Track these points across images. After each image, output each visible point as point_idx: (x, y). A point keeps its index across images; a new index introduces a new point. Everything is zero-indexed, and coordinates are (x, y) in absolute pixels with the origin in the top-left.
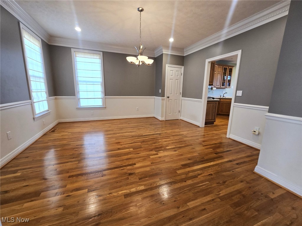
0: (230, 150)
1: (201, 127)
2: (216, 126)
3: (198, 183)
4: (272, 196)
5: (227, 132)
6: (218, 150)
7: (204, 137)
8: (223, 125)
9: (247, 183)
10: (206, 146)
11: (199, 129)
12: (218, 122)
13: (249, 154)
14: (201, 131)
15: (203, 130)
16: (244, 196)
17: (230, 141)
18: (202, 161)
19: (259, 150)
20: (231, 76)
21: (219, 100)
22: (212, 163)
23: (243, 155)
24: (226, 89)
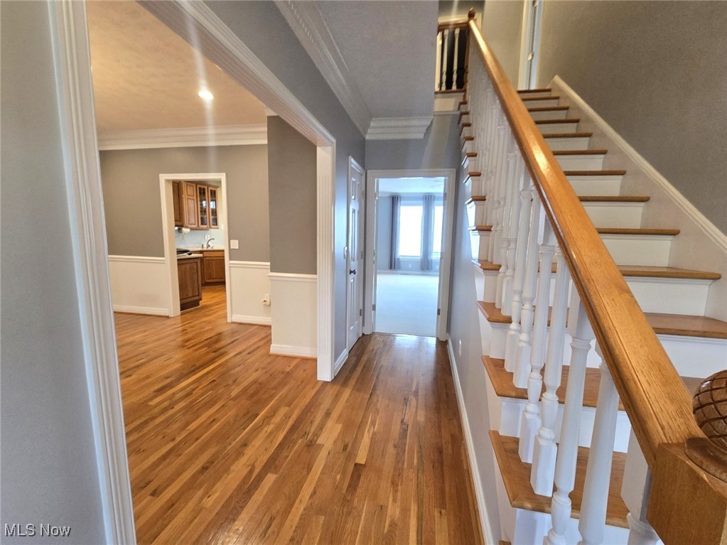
0: (237, 339)
1: (173, 316)
2: (205, 307)
3: (196, 399)
4: (288, 369)
5: (226, 313)
6: (217, 346)
7: (186, 333)
8: (217, 304)
9: (263, 368)
10: (193, 346)
11: (168, 322)
12: (207, 298)
13: (263, 335)
14: (175, 324)
15: (180, 321)
16: (260, 384)
17: (234, 326)
18: (194, 371)
19: (270, 327)
20: (215, 201)
21: (201, 255)
22: (211, 367)
23: (256, 340)
24: (212, 230)
